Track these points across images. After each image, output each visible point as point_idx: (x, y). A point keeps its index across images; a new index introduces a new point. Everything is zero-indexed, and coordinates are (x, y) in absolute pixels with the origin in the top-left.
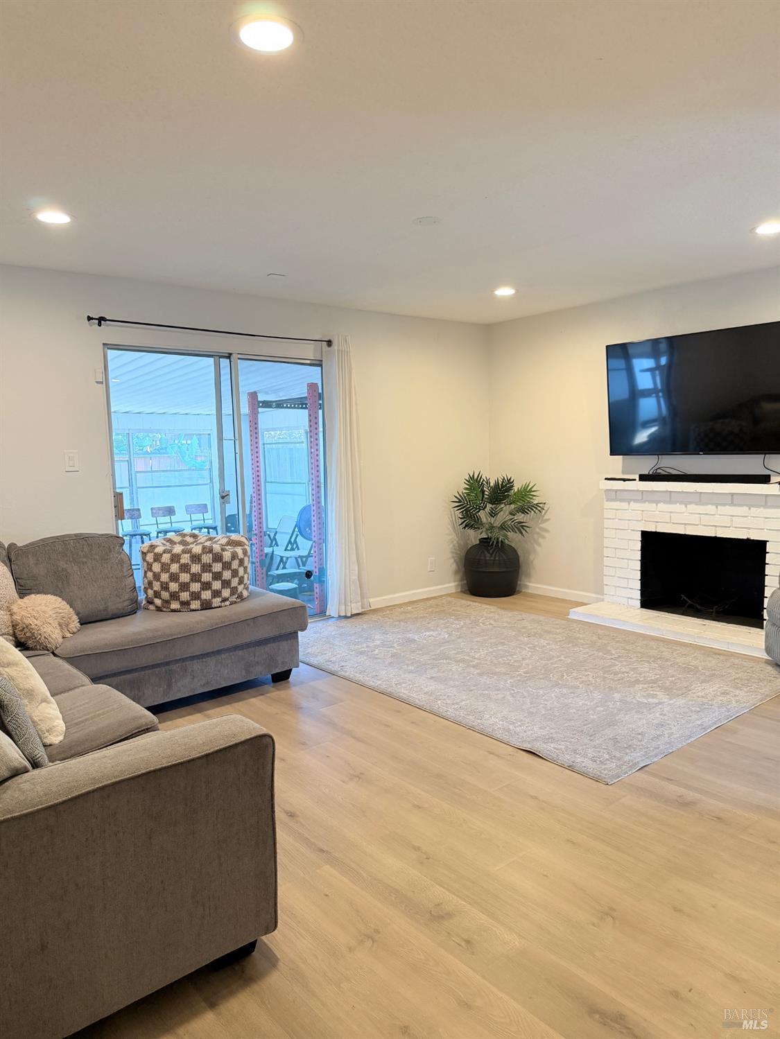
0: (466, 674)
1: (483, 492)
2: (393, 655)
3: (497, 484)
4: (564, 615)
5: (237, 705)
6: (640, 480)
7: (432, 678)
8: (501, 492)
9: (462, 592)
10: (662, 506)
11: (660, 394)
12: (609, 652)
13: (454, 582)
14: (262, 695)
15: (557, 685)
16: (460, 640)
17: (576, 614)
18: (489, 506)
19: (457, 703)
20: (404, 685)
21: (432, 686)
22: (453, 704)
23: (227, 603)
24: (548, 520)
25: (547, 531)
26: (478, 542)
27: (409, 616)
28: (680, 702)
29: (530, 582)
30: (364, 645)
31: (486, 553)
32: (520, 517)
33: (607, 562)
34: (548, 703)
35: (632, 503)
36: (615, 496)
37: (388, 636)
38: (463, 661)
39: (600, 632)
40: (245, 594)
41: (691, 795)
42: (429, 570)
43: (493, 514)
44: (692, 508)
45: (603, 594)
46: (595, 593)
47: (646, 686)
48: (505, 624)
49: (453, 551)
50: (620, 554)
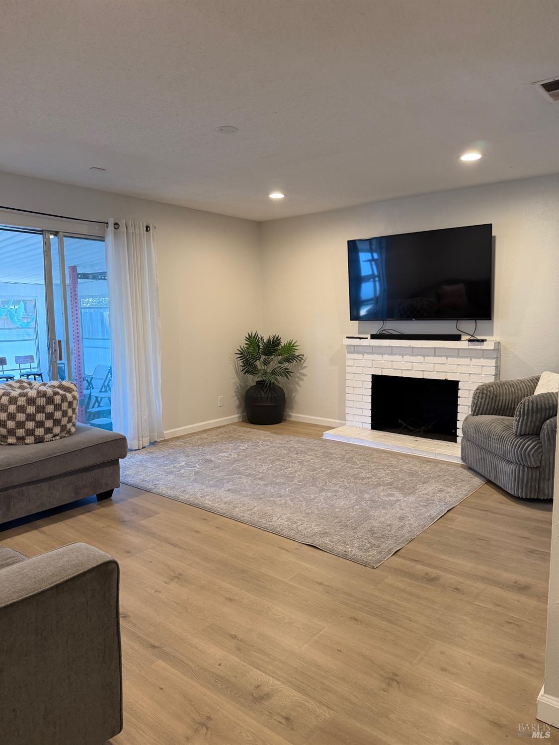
0: (255, 486)
1: (259, 346)
2: (197, 473)
3: (269, 341)
4: (319, 436)
5: (69, 522)
6: (371, 338)
7: (229, 490)
8: (273, 346)
9: (243, 421)
10: (386, 357)
11: (377, 279)
12: (354, 463)
13: (237, 414)
14: (89, 512)
15: (323, 490)
16: (247, 459)
17: (328, 435)
18: (263, 357)
19: (251, 510)
20: (207, 497)
21: (230, 496)
22: (248, 510)
23: (57, 438)
24: (306, 367)
25: (305, 375)
26: (255, 384)
27: (205, 441)
28: (411, 499)
29: (292, 413)
30: (172, 466)
31: (262, 392)
32: (286, 365)
33: (348, 397)
34: (319, 505)
35: (365, 355)
36: (353, 349)
37: (190, 458)
38: (250, 475)
39: (346, 448)
40: (73, 430)
41: (434, 572)
42: (219, 405)
44: (407, 358)
45: (345, 420)
46: (339, 419)
47: (385, 488)
48: (278, 445)
49: (237, 390)
50: (357, 391)
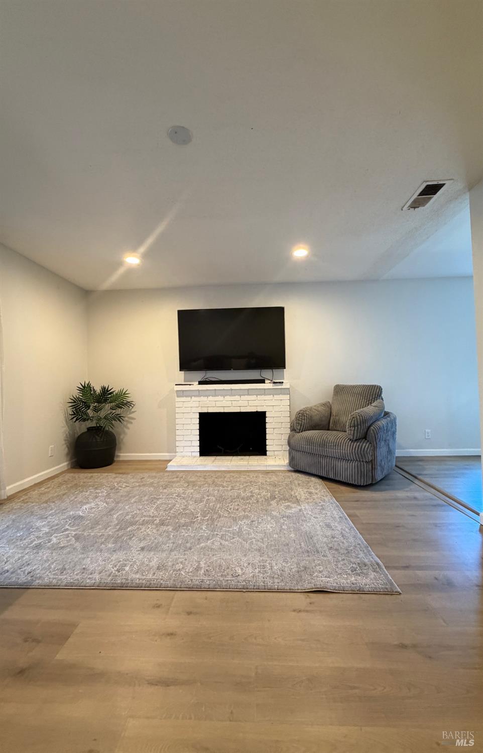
2: (77, 539)
4: (164, 470)
6: (199, 384)
8: (105, 395)
10: (211, 398)
12: (222, 486)
13: (66, 461)
15: (235, 519)
16: (121, 505)
17: (172, 466)
21: (154, 558)
24: (133, 412)
25: (133, 419)
26: (86, 430)
27: (49, 496)
29: (121, 453)
30: (32, 537)
31: (97, 437)
32: (119, 411)
34: (254, 536)
35: (193, 397)
36: (180, 394)
37: (48, 520)
38: (146, 522)
42: (50, 455)
43: (96, 410)
44: (228, 398)
45: (176, 452)
46: (168, 453)
48: (137, 484)
49: (66, 439)
50: (186, 427)
